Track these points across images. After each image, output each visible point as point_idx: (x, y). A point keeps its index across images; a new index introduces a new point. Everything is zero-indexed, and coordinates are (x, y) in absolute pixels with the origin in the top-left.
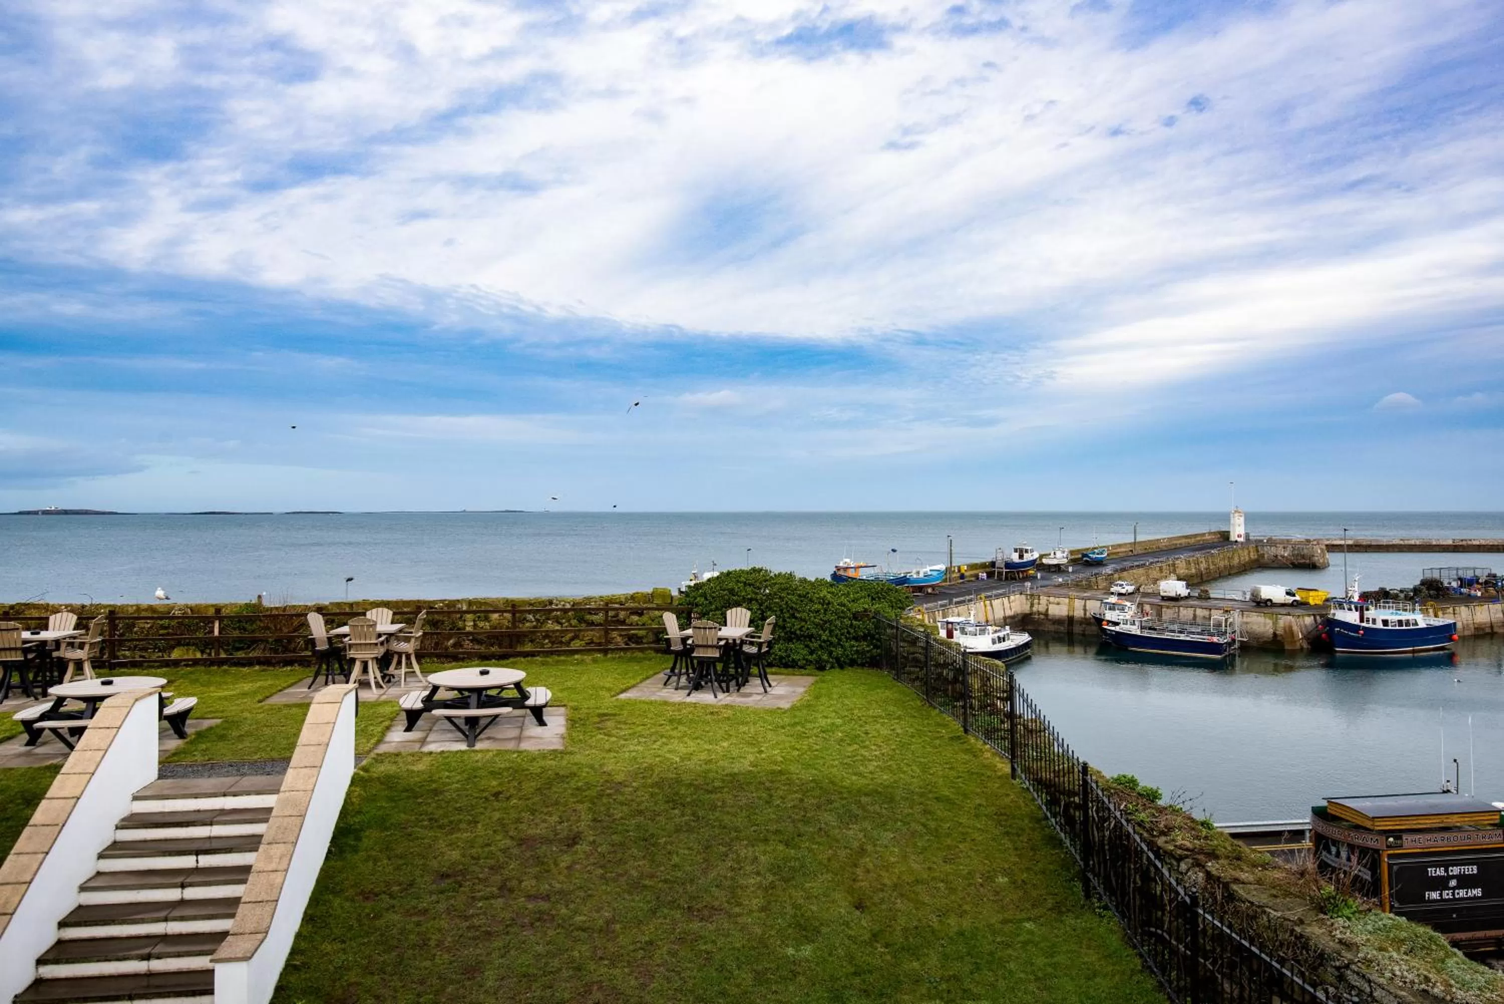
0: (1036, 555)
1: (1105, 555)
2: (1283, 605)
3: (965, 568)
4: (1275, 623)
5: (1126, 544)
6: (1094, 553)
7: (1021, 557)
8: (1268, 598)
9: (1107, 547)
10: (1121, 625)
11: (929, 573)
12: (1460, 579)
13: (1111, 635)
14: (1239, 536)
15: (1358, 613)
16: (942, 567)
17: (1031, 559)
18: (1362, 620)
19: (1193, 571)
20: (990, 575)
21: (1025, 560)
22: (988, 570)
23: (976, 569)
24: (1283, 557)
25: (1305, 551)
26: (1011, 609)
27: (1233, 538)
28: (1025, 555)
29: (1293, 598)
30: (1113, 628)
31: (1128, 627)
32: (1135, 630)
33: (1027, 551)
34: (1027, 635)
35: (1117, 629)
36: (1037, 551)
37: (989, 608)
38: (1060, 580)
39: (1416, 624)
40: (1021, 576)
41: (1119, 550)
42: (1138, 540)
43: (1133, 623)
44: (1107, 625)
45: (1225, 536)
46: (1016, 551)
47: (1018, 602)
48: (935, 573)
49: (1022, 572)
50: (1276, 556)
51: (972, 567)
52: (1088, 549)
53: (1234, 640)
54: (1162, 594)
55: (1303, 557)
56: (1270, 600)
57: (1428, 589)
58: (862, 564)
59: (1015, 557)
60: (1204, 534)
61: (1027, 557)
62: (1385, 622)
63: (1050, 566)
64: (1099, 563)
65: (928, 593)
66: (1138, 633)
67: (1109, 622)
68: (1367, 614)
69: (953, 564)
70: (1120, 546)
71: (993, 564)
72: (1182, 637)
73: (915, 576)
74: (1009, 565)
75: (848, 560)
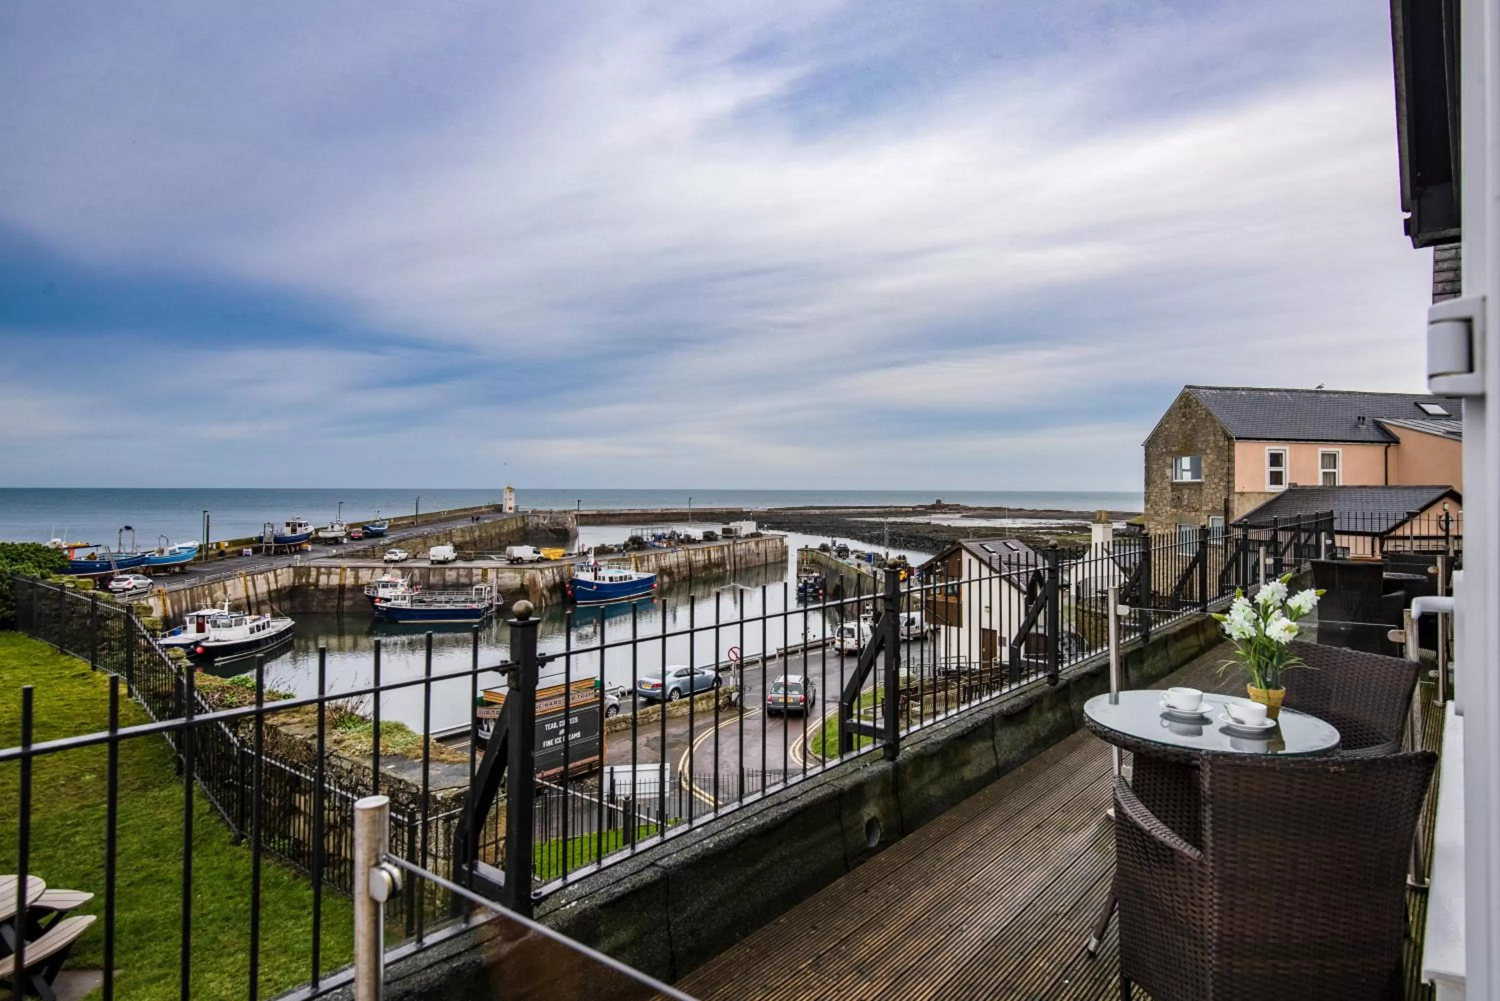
0: (311, 529)
1: (386, 527)
2: (531, 562)
3: (227, 545)
4: (523, 577)
5: (407, 517)
6: (374, 526)
7: (294, 531)
8: (519, 556)
9: (389, 520)
10: (393, 601)
11: (178, 551)
12: (654, 535)
13: (382, 612)
14: (510, 508)
15: (593, 574)
16: (194, 544)
17: (305, 532)
18: (596, 579)
19: (468, 539)
20: (256, 551)
21: (298, 534)
22: (254, 545)
23: (240, 545)
24: (543, 524)
25: (560, 520)
26: (276, 582)
27: (506, 509)
28: (298, 529)
29: (538, 556)
30: (384, 605)
31: (399, 602)
32: (406, 604)
33: (300, 525)
34: (289, 620)
35: (388, 605)
36: (313, 525)
37: (250, 584)
38: (335, 551)
39: (631, 578)
40: (293, 549)
41: (400, 522)
42: (420, 513)
43: (404, 599)
44: (380, 602)
45: (498, 509)
46: (288, 525)
47: (285, 575)
48: (185, 552)
49: (295, 546)
50: (538, 524)
51: (233, 543)
52: (368, 522)
53: (491, 605)
54: (432, 558)
55: (558, 524)
56: (520, 558)
57: (633, 544)
58: (79, 544)
59: (287, 532)
60: (480, 508)
61: (300, 531)
62: (611, 579)
63: (326, 539)
64: (380, 535)
65: (174, 572)
66: (409, 607)
67: (381, 599)
68: (600, 574)
69: (210, 541)
70: (402, 518)
71: (260, 539)
72: (448, 607)
73: (157, 555)
74: (277, 539)
75: (58, 540)
